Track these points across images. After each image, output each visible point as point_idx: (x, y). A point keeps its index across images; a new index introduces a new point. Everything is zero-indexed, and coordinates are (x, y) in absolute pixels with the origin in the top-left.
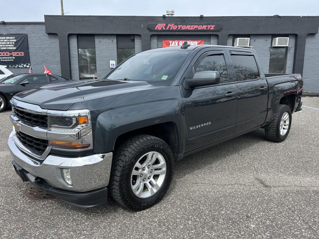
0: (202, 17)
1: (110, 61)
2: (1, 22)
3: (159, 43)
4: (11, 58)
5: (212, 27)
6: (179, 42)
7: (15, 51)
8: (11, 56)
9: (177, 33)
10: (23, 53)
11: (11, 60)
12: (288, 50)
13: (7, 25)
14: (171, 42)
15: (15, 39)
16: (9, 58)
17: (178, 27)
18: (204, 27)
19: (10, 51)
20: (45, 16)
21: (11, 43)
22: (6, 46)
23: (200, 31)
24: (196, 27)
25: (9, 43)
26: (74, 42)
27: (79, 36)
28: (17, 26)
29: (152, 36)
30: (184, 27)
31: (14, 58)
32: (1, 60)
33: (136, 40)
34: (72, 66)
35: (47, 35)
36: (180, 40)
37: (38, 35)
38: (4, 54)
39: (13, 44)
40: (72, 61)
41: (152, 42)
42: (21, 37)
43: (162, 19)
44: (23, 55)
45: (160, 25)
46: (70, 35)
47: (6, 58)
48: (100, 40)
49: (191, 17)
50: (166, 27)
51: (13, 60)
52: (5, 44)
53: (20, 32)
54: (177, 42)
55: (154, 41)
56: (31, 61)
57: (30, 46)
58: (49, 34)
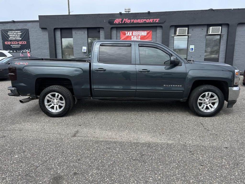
0: (149, 13)
1: (83, 47)
2: (12, 21)
3: (118, 33)
4: (18, 45)
5: (157, 20)
6: (133, 32)
7: (21, 40)
8: (18, 44)
9: (130, 26)
10: (26, 42)
11: (18, 47)
12: (222, 37)
13: (16, 23)
14: (126, 32)
15: (21, 32)
16: (17, 45)
17: (131, 21)
18: (151, 21)
19: (18, 41)
20: (39, 16)
21: (18, 35)
22: (15, 37)
23: (148, 23)
24: (144, 20)
25: (17, 35)
26: (58, 34)
27: (61, 29)
28: (22, 23)
29: (112, 28)
30: (135, 21)
31: (20, 45)
32: (12, 47)
33: (101, 32)
34: (57, 51)
35: (41, 29)
36: (134, 31)
37: (35, 29)
38: (14, 43)
39: (19, 36)
40: (57, 47)
41: (112, 33)
42: (24, 31)
43: (119, 15)
44: (26, 43)
45: (117, 20)
46: (55, 29)
47: (15, 45)
48: (76, 32)
49: (141, 13)
50: (122, 21)
51: (19, 47)
52: (15, 36)
53: (24, 28)
54: (131, 32)
55: (114, 32)
56: (31, 48)
57: (30, 37)
58: (42, 28)
